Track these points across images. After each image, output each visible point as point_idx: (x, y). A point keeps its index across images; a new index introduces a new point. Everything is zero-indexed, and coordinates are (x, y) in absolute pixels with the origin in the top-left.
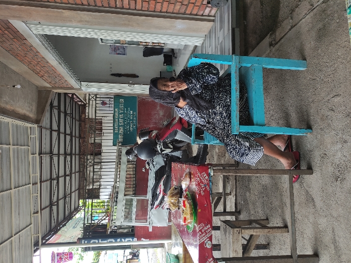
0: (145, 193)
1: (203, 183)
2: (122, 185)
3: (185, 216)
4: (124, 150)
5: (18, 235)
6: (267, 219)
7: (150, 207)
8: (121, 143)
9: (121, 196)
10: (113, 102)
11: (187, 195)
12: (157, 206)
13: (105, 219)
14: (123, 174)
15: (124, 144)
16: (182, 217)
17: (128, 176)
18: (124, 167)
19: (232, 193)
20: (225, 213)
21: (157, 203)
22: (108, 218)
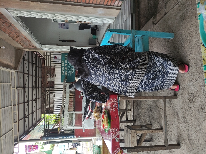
0: (81, 110)
1: (114, 105)
2: (67, 106)
3: (104, 124)
5: (5, 135)
6: (151, 124)
7: (83, 118)
8: (66, 81)
9: (66, 112)
10: (61, 57)
11: (105, 111)
12: (88, 117)
13: (57, 125)
14: (67, 99)
15: (68, 81)
16: (102, 124)
17: (71, 100)
18: (68, 95)
19: (131, 110)
20: (127, 121)
21: (87, 116)
22: (58, 125)
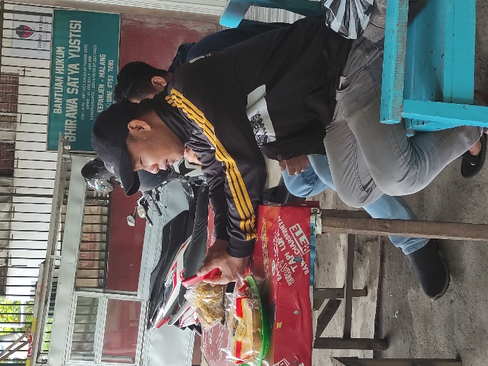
1: (292, 253)
2: (68, 262)
3: (240, 339)
4: (78, 164)
6: (459, 359)
7: (143, 317)
8: (71, 144)
9: (65, 291)
10: (50, 28)
11: (247, 284)
12: (167, 319)
13: (18, 349)
14: (73, 230)
15: (79, 146)
16: (232, 341)
17: (88, 237)
18: (76, 210)
19: (370, 291)
20: (347, 340)
22: (26, 347)
